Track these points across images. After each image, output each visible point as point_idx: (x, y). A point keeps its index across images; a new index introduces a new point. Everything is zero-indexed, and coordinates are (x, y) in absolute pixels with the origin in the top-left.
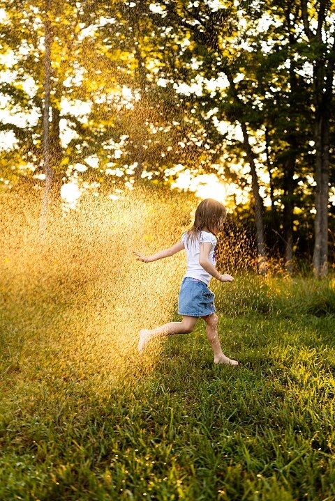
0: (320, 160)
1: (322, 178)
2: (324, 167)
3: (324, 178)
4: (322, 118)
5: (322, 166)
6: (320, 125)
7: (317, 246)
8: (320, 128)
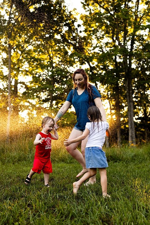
0: (129, 97)
1: (130, 105)
2: (131, 100)
3: (131, 105)
4: (128, 79)
5: (130, 99)
6: (127, 82)
7: (130, 134)
8: (127, 83)
